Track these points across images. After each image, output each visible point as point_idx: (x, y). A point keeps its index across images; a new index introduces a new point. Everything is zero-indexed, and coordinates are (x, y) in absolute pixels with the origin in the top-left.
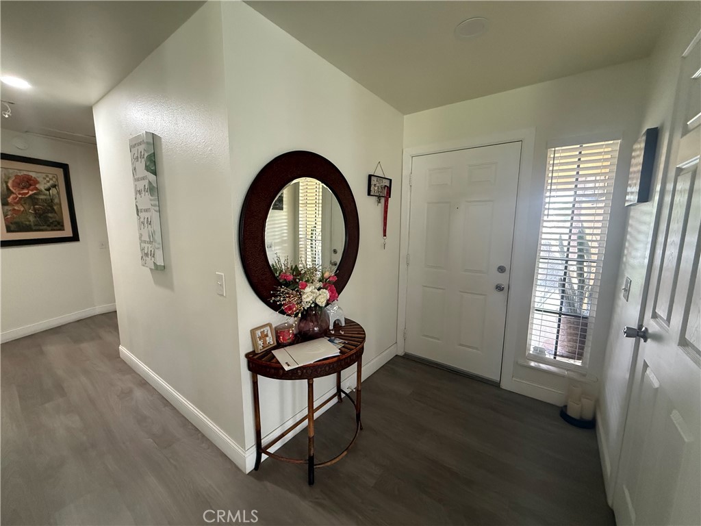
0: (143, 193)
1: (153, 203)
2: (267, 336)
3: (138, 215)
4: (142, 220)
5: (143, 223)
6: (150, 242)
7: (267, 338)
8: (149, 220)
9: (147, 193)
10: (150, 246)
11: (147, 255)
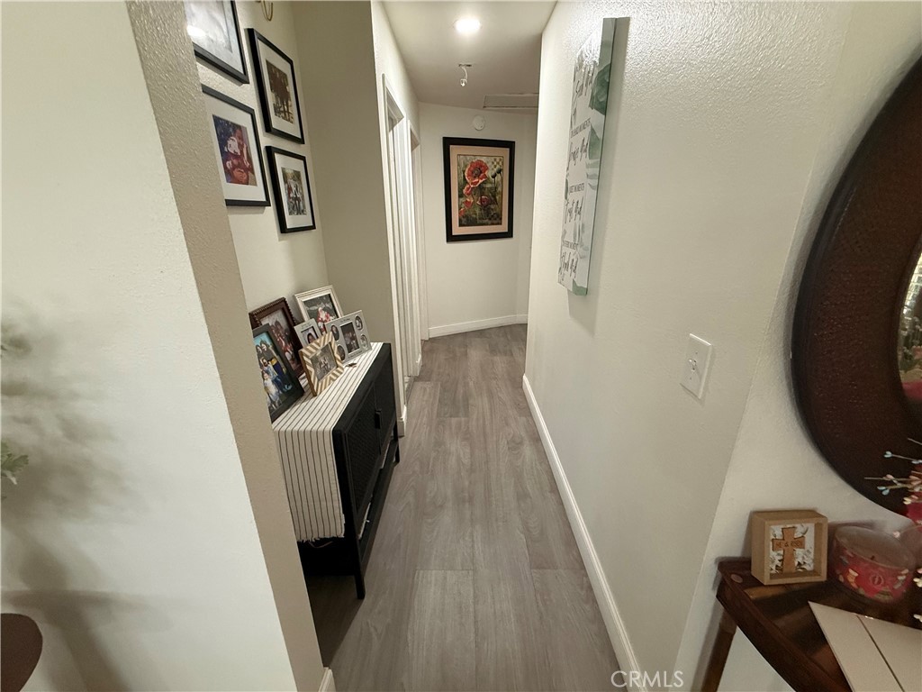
0: (579, 154)
1: (590, 171)
2: (800, 543)
3: (566, 198)
4: (570, 206)
5: (570, 212)
6: (574, 246)
7: (799, 552)
8: (579, 206)
9: (584, 154)
10: (573, 251)
11: (566, 265)
